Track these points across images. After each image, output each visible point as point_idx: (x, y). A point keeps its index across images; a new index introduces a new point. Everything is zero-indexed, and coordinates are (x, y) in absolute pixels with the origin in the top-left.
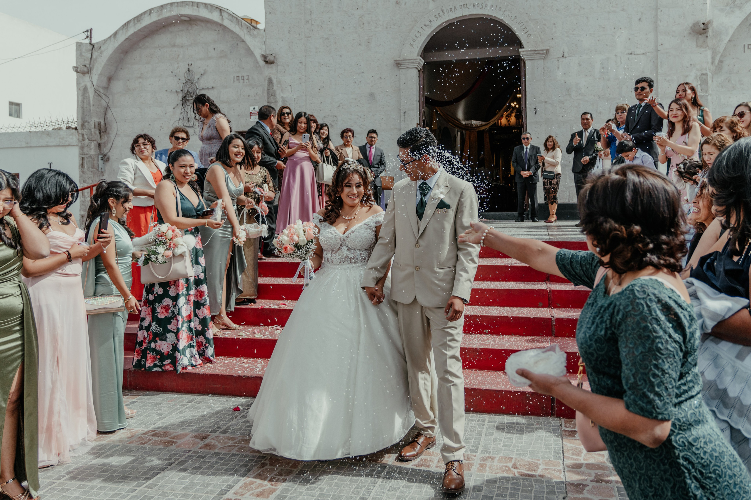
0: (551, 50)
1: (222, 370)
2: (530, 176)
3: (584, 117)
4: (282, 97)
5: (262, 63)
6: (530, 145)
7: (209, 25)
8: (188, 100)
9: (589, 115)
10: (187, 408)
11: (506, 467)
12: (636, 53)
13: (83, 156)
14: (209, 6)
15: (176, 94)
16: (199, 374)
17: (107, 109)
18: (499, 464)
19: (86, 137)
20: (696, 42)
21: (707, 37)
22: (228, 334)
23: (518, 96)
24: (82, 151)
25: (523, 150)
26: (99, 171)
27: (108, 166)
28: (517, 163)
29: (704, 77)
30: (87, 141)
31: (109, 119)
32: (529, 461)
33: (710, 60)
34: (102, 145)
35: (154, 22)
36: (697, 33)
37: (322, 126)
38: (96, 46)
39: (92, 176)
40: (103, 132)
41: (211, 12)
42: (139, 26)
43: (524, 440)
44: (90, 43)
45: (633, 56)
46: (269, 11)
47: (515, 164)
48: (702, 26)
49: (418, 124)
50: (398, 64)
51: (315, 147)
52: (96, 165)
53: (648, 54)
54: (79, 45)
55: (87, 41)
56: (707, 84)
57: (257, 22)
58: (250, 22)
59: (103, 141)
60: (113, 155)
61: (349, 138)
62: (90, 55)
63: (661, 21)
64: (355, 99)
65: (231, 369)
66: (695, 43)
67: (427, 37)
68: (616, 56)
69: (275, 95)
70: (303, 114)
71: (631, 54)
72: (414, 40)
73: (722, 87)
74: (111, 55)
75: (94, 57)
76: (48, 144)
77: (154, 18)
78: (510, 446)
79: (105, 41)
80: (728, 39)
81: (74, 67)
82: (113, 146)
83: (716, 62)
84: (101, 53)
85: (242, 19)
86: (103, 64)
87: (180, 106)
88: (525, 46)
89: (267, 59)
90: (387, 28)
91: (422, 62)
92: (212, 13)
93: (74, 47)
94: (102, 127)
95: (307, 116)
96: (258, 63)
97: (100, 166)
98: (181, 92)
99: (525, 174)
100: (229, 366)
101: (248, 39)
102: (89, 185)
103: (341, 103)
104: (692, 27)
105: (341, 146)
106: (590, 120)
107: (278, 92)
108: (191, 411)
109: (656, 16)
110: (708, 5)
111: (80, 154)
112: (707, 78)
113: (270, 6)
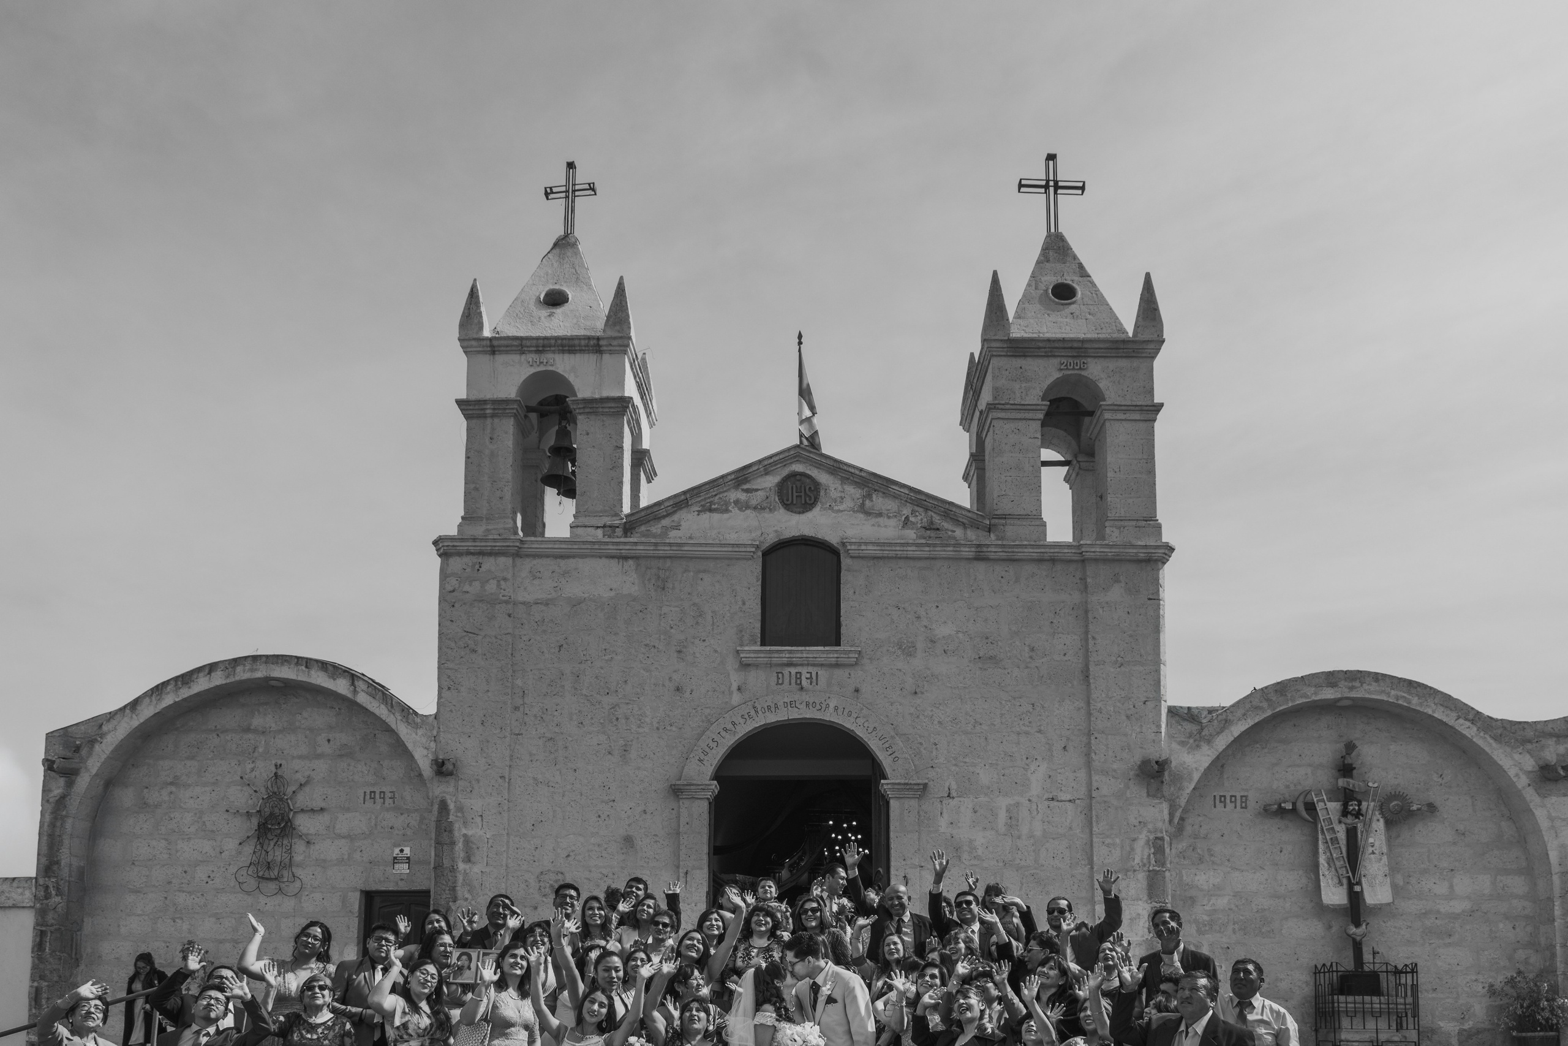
0: (931, 784)
4: (465, 835)
7: (324, 699)
12: (1059, 799)
14: (330, 668)
15: (246, 818)
20: (1147, 789)
21: (1162, 782)
24: (43, 918)
29: (1159, 842)
33: (1167, 817)
36: (1149, 776)
39: (61, 967)
41: (333, 677)
42: (187, 693)
45: (1055, 803)
48: (1156, 767)
50: (676, 792)
53: (1077, 801)
56: (1164, 853)
63: (1095, 753)
64: (599, 845)
66: (1146, 791)
68: (1030, 800)
71: (1053, 799)
72: (705, 753)
73: (1184, 858)
77: (218, 680)
80: (1192, 786)
83: (1176, 820)
87: (253, 842)
88: (889, 777)
90: (658, 729)
91: (717, 788)
92: (334, 679)
96: (423, 777)
104: (1140, 766)
107: (456, 826)
109: (1089, 744)
110: (1163, 734)
111: (38, 924)
112: (1164, 844)
113: (449, 677)
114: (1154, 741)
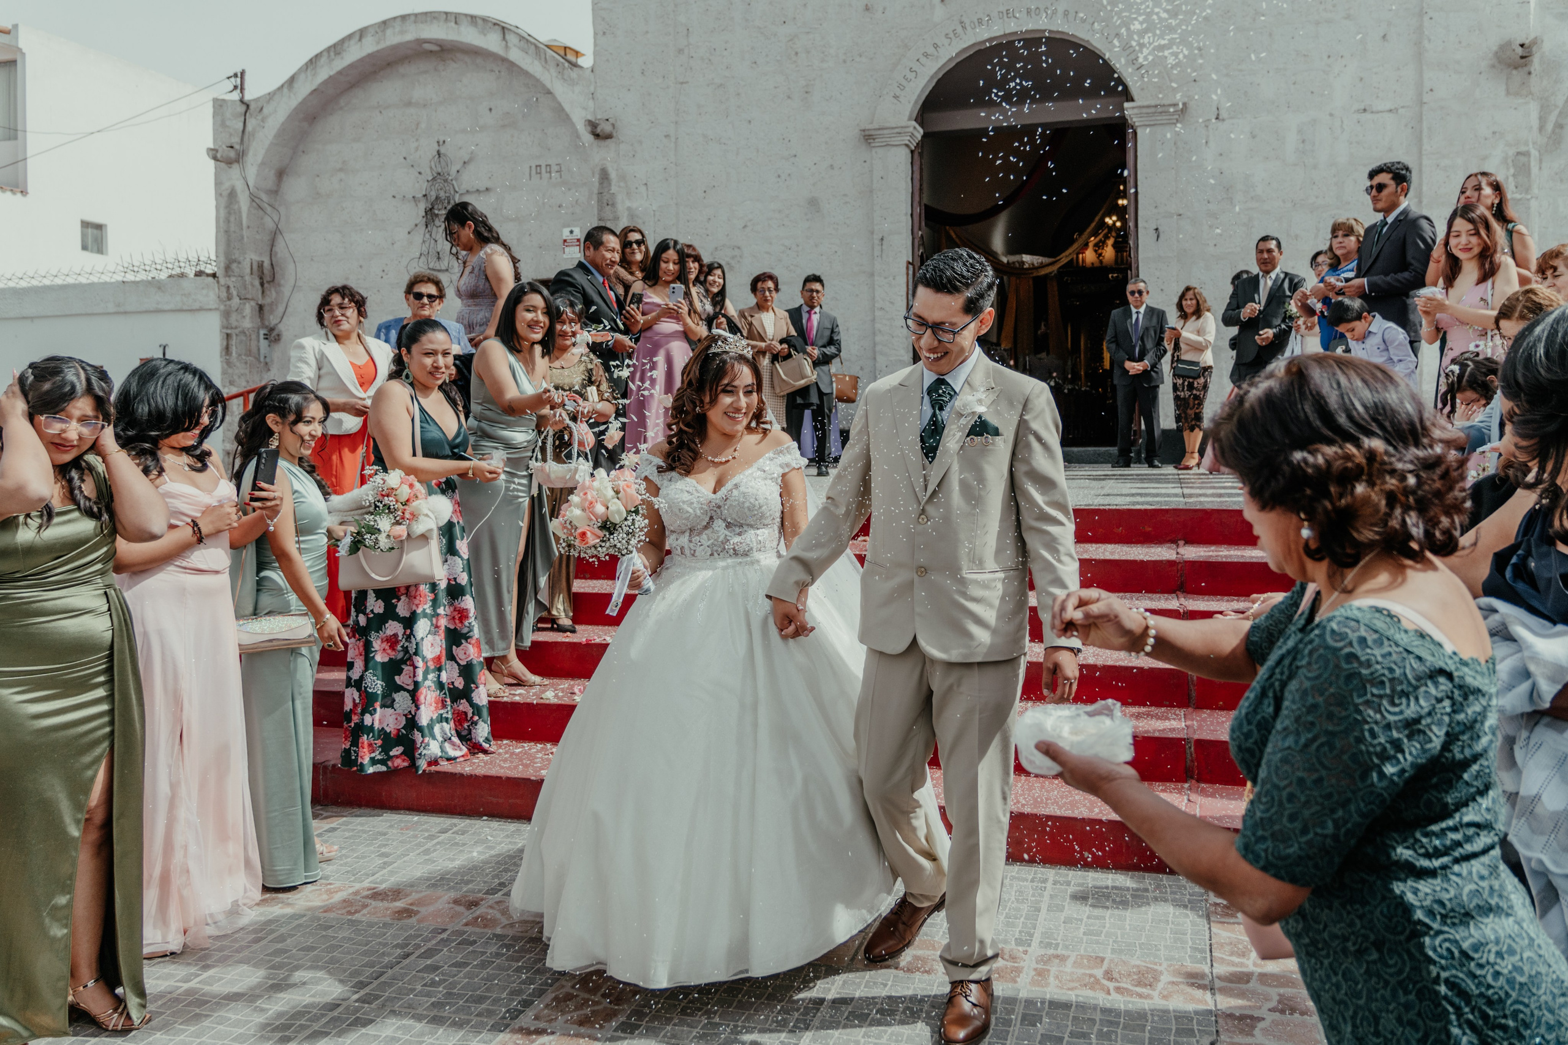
0: (1193, 105)
1: (509, 768)
2: (1145, 372)
3: (1262, 246)
4: (629, 209)
5: (587, 137)
6: (1144, 306)
7: (479, 60)
8: (437, 215)
9: (1274, 242)
10: (438, 843)
11: (1091, 976)
12: (1374, 109)
13: (229, 331)
14: (480, 22)
15: (413, 203)
16: (462, 775)
17: (275, 235)
18: (1075, 970)
19: (235, 293)
20: (1507, 84)
21: (1530, 73)
22: (519, 695)
23: (1120, 202)
24: (227, 320)
25: (1131, 316)
26: (260, 362)
27: (277, 352)
28: (1118, 345)
29: (1523, 159)
30: (236, 301)
31: (279, 255)
32: (1138, 966)
33: (1535, 123)
34: (266, 309)
35: (370, 56)
36: (1509, 65)
37: (711, 268)
38: (252, 107)
39: (247, 372)
40: (268, 282)
41: (483, 32)
42: (340, 64)
43: (1128, 922)
44: (242, 101)
45: (1368, 116)
46: (603, 27)
47: (1113, 346)
48: (1520, 51)
49: (909, 263)
50: (868, 138)
51: (695, 312)
52: (254, 350)
53: (1400, 111)
54: (219, 105)
55: (236, 96)
56: (1529, 174)
57: (577, 53)
58: (562, 53)
59: (268, 300)
60: (287, 328)
61: (767, 293)
62: (241, 125)
63: (1429, 40)
64: (780, 211)
65: (526, 766)
66: (1504, 87)
67: (929, 81)
68: (1331, 115)
69: (613, 205)
70: (672, 244)
71: (1365, 110)
72: (901, 87)
73: (1561, 181)
74: (283, 124)
75: (249, 128)
76: (160, 306)
77: (369, 46)
78: (1099, 934)
79: (271, 96)
81: (209, 150)
82: (289, 310)
83: (1550, 127)
84: (263, 120)
85: (547, 46)
86: (267, 143)
87: (422, 229)
88: (1135, 98)
89: (599, 130)
90: (845, 61)
91: (919, 133)
92: (485, 35)
93: (209, 110)
94: (266, 272)
95: (678, 247)
96: (578, 137)
97: (262, 351)
98: (424, 200)
99: (1134, 367)
100: (521, 760)
101: (559, 89)
102: (241, 390)
103: (750, 220)
104: (1496, 53)
105: (751, 309)
106: (1276, 253)
107: (619, 198)
108: (445, 850)
109: (1420, 29)
111: (223, 327)
112: (1529, 161)
113: (603, 19)
114: (1518, 16)
